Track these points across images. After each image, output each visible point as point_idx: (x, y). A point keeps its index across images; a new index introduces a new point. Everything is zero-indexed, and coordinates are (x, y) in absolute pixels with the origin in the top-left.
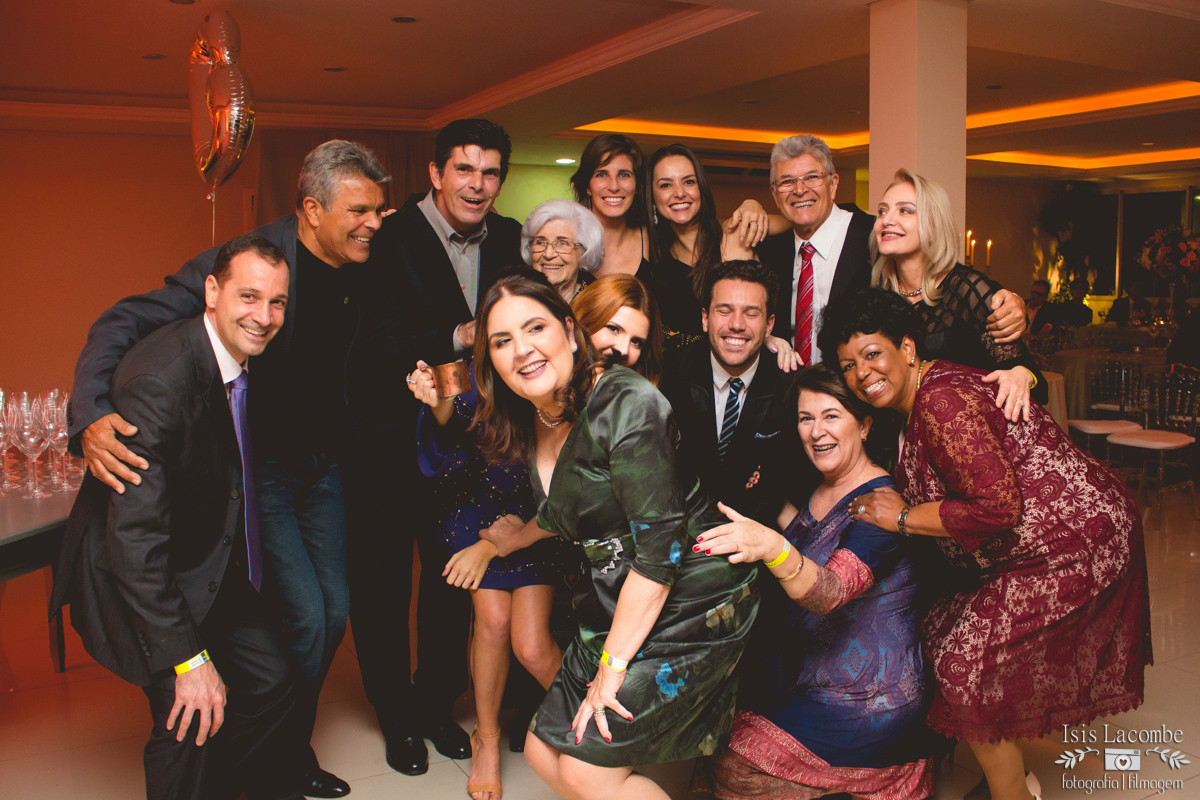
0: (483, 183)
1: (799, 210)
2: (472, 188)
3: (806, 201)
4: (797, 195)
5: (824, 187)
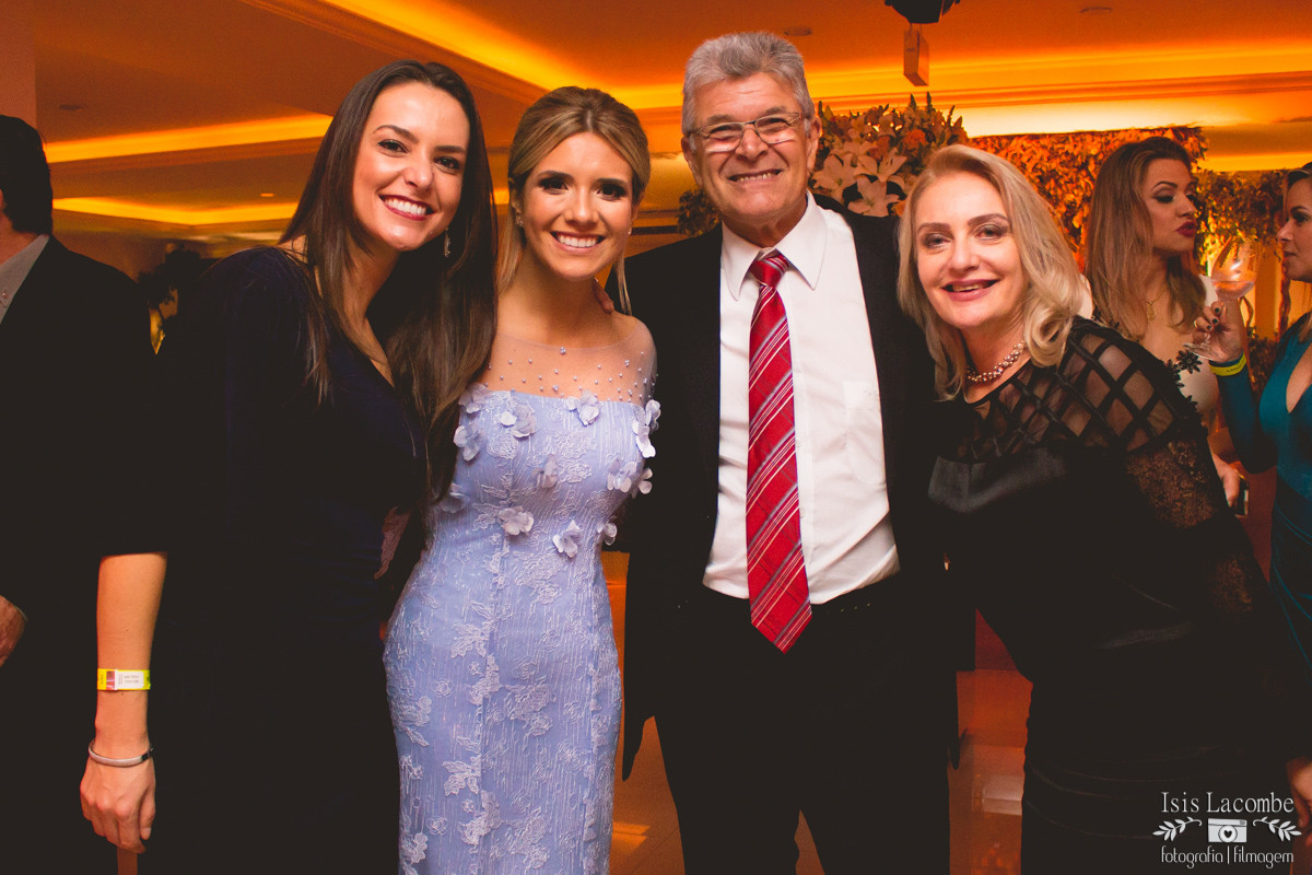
1: (748, 190)
3: (761, 173)
4: (743, 158)
5: (799, 145)
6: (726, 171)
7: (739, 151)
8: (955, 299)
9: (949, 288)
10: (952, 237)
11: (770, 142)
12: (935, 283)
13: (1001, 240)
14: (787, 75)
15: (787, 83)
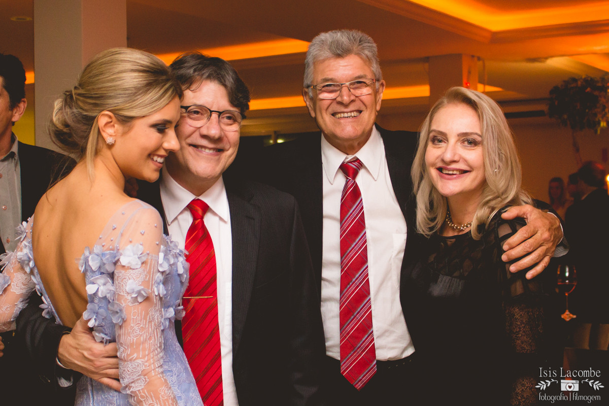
3: (351, 112)
4: (340, 103)
5: (373, 97)
6: (330, 110)
7: (339, 99)
8: (442, 177)
9: (440, 170)
10: (448, 141)
11: (357, 95)
12: (433, 165)
13: (476, 147)
14: (367, 56)
15: (368, 61)
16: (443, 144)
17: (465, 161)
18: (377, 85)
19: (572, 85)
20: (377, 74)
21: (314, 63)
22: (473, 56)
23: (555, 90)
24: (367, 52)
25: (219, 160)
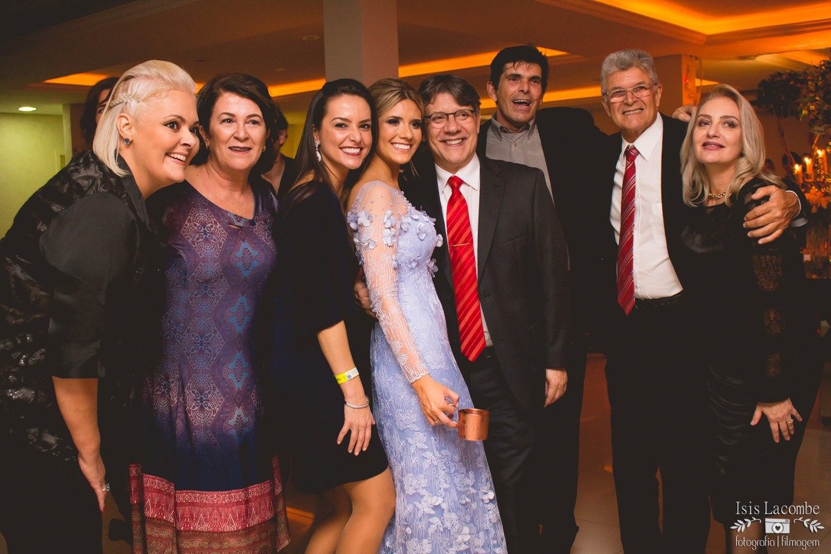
0: (529, 88)
1: (629, 117)
2: (522, 91)
3: (635, 110)
4: (627, 104)
5: (651, 97)
6: (621, 110)
7: (626, 101)
10: (712, 123)
11: (638, 97)
12: (699, 142)
14: (645, 68)
15: (645, 71)
16: (708, 127)
17: (724, 138)
18: (655, 88)
19: (778, 79)
20: (654, 79)
21: (606, 77)
22: (691, 56)
23: (763, 84)
24: (645, 65)
25: (464, 149)
